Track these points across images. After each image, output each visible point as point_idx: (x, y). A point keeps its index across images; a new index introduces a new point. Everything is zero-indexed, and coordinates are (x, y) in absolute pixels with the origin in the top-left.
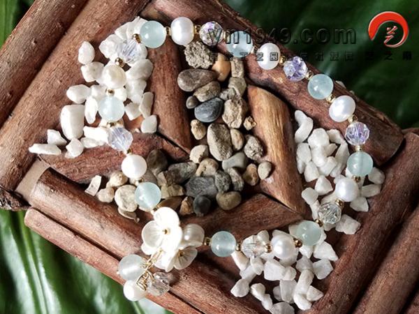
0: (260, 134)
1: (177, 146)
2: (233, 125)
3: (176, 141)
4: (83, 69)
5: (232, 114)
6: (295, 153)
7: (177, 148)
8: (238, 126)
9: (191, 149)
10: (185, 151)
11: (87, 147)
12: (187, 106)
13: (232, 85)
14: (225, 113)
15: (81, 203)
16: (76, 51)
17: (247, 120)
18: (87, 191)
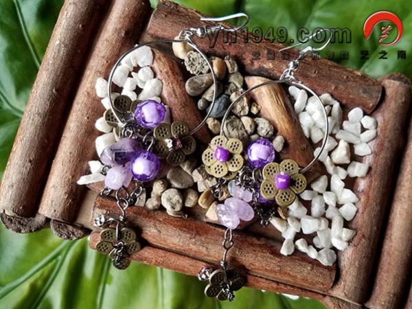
0: (267, 114)
2: (242, 114)
4: (103, 101)
5: (241, 106)
6: (299, 122)
12: (199, 107)
13: (232, 79)
17: (252, 106)
18: (137, 204)
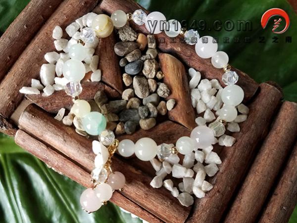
0: (167, 81)
1: (114, 89)
2: (149, 76)
3: (113, 85)
4: (55, 42)
5: (149, 69)
6: (190, 94)
7: (114, 90)
8: (153, 76)
9: (123, 92)
10: (119, 93)
11: (56, 90)
12: (120, 64)
13: (148, 52)
14: (144, 68)
15: (52, 125)
16: (52, 32)
17: (158, 73)
18: (56, 118)
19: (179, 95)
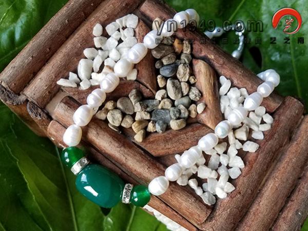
0: (199, 86)
1: (149, 89)
2: (183, 80)
3: (148, 85)
4: (95, 39)
5: (182, 72)
6: (220, 100)
8: (187, 80)
9: (156, 92)
10: (153, 93)
11: (93, 85)
12: (156, 66)
13: (183, 57)
14: (178, 71)
16: (92, 29)
17: (191, 77)
19: (209, 100)
